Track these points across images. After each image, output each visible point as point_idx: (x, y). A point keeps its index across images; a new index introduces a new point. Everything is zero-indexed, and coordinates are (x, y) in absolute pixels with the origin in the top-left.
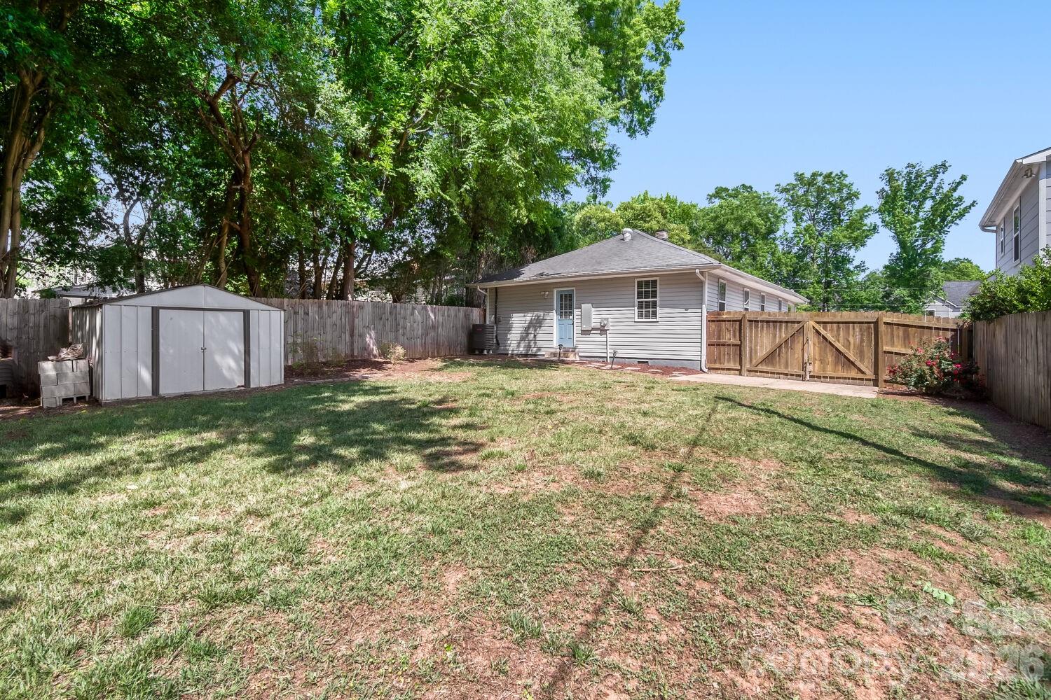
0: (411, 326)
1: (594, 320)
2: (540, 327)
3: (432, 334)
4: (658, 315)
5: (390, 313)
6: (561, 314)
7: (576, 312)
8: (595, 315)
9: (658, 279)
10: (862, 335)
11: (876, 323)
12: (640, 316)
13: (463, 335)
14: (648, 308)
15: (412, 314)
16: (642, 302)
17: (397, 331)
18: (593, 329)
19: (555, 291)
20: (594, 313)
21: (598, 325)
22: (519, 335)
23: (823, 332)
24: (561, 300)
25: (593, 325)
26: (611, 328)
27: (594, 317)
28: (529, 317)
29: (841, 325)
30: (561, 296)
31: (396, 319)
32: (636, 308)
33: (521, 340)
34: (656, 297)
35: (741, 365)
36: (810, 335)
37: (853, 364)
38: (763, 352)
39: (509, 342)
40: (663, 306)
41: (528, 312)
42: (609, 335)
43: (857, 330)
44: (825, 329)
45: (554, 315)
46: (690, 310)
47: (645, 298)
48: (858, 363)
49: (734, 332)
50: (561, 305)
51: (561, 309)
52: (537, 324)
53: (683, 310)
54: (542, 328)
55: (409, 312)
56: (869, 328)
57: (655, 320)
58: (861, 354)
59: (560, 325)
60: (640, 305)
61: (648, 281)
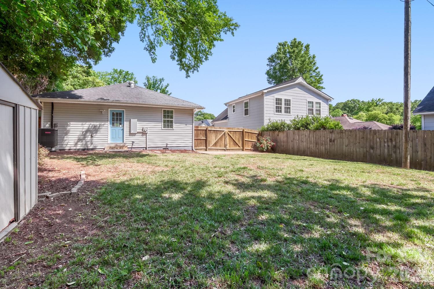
1: (138, 128)
2: (96, 133)
4: (174, 127)
6: (113, 124)
7: (126, 124)
8: (138, 125)
9: (173, 110)
10: (239, 135)
11: (243, 132)
12: (164, 127)
14: (168, 124)
16: (165, 120)
18: (138, 133)
19: (109, 109)
20: (138, 124)
21: (141, 131)
23: (230, 134)
24: (113, 116)
25: (138, 131)
26: (149, 132)
28: (86, 125)
29: (234, 132)
30: (113, 114)
32: (163, 123)
33: (78, 142)
34: (173, 118)
35: (206, 147)
36: (227, 135)
37: (237, 144)
38: (213, 142)
40: (176, 123)
41: (86, 122)
42: (147, 136)
45: (108, 125)
46: (188, 125)
47: (167, 118)
49: (203, 134)
50: (113, 118)
51: (114, 121)
52: (93, 131)
53: (185, 125)
54: (98, 134)
56: (241, 133)
57: (172, 129)
58: (239, 141)
59: (112, 130)
60: (164, 122)
61: (168, 111)
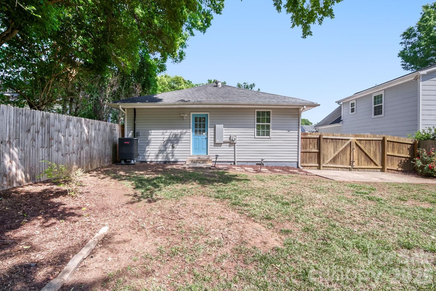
0: (66, 141)
1: (224, 136)
2: (177, 143)
3: (86, 148)
4: (271, 134)
5: (42, 123)
6: (196, 131)
7: (210, 131)
9: (271, 110)
10: (376, 146)
11: (383, 141)
12: (258, 134)
13: (109, 147)
14: (264, 130)
15: (67, 126)
16: (259, 125)
17: (50, 146)
18: (225, 142)
19: (192, 113)
20: (224, 131)
21: (228, 140)
22: (158, 149)
23: (359, 144)
24: (196, 121)
25: (224, 139)
26: (238, 142)
27: (224, 134)
28: (168, 133)
29: (367, 141)
30: (196, 118)
31: (49, 132)
32: (256, 129)
33: (159, 153)
34: (270, 122)
35: (319, 163)
36: (354, 146)
37: (372, 160)
38: (331, 157)
39: (147, 154)
40: (274, 129)
41: (168, 129)
42: (236, 147)
43: (374, 144)
44: (361, 143)
45: (190, 132)
46: (291, 132)
47: (262, 122)
48: (374, 161)
49: (314, 144)
50: (196, 125)
51: (196, 127)
52: (174, 141)
53: (287, 131)
54: (179, 144)
55: (64, 124)
56: (379, 143)
57: (268, 137)
58: (375, 155)
59: (195, 139)
60: (258, 127)
61: (264, 112)
